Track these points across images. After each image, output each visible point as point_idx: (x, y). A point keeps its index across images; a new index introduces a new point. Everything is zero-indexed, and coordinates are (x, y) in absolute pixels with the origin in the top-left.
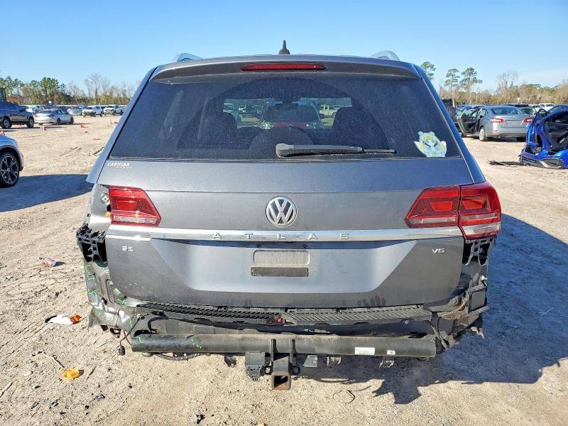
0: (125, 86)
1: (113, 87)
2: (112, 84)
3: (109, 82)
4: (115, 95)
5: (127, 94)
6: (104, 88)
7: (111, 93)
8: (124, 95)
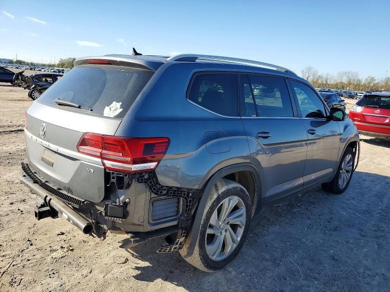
0: (328, 76)
1: (319, 76)
2: (319, 74)
3: (318, 73)
4: (320, 81)
5: (328, 81)
6: (313, 76)
7: (317, 80)
8: (326, 82)
